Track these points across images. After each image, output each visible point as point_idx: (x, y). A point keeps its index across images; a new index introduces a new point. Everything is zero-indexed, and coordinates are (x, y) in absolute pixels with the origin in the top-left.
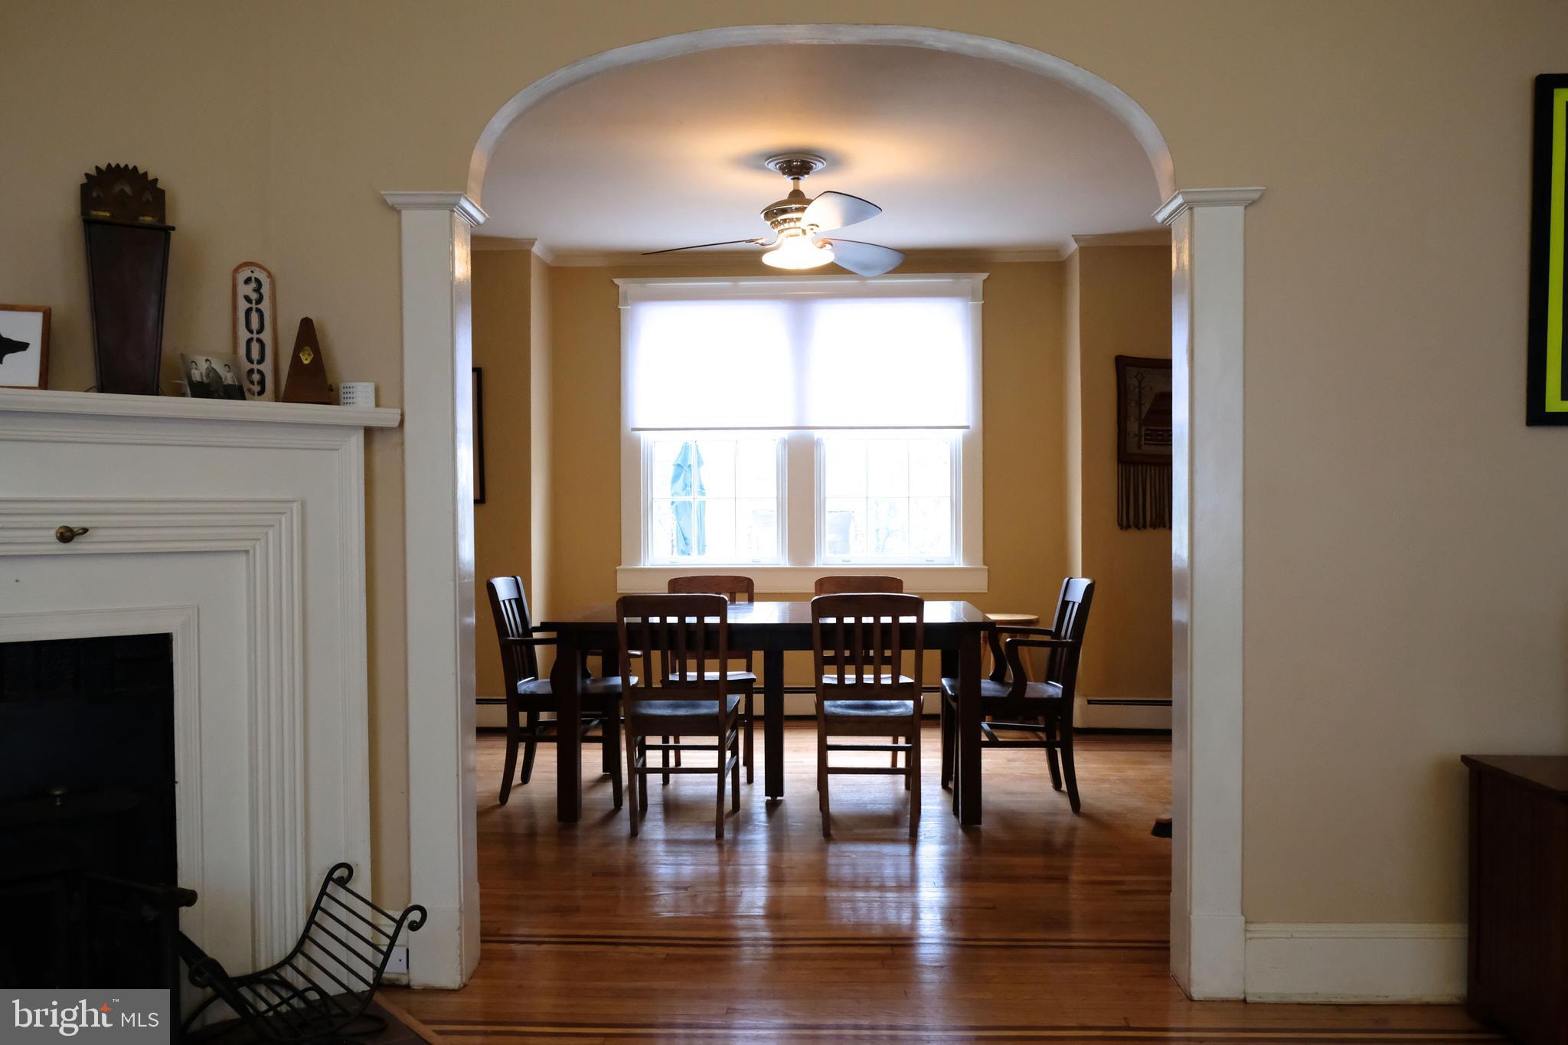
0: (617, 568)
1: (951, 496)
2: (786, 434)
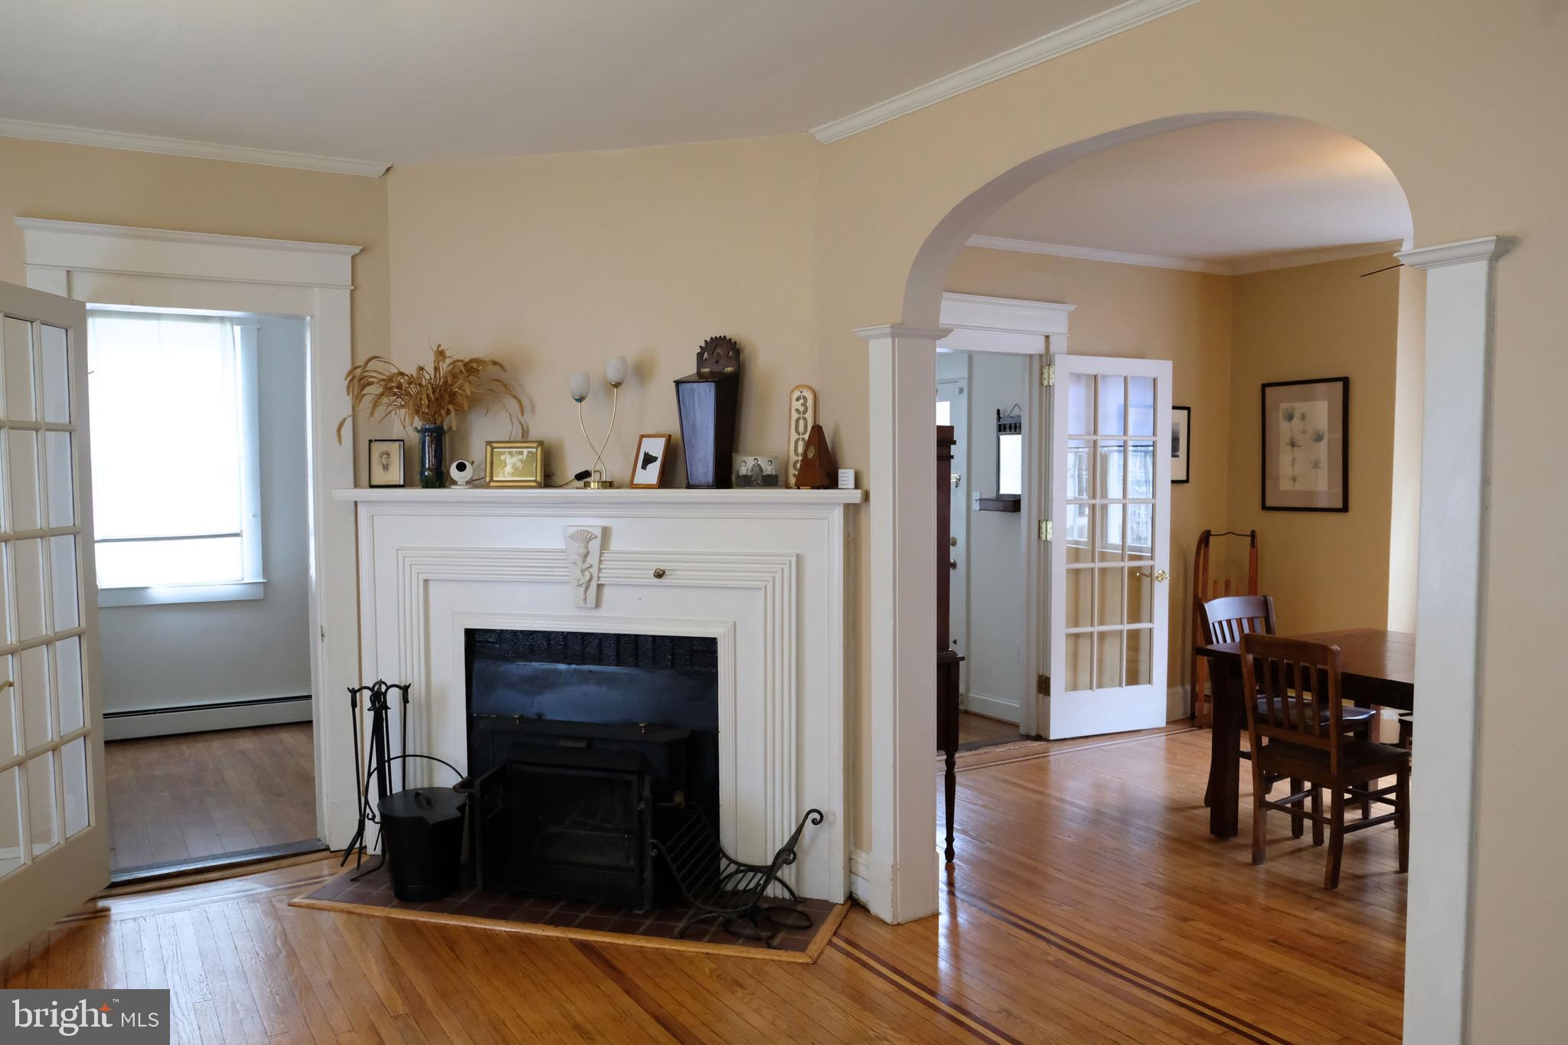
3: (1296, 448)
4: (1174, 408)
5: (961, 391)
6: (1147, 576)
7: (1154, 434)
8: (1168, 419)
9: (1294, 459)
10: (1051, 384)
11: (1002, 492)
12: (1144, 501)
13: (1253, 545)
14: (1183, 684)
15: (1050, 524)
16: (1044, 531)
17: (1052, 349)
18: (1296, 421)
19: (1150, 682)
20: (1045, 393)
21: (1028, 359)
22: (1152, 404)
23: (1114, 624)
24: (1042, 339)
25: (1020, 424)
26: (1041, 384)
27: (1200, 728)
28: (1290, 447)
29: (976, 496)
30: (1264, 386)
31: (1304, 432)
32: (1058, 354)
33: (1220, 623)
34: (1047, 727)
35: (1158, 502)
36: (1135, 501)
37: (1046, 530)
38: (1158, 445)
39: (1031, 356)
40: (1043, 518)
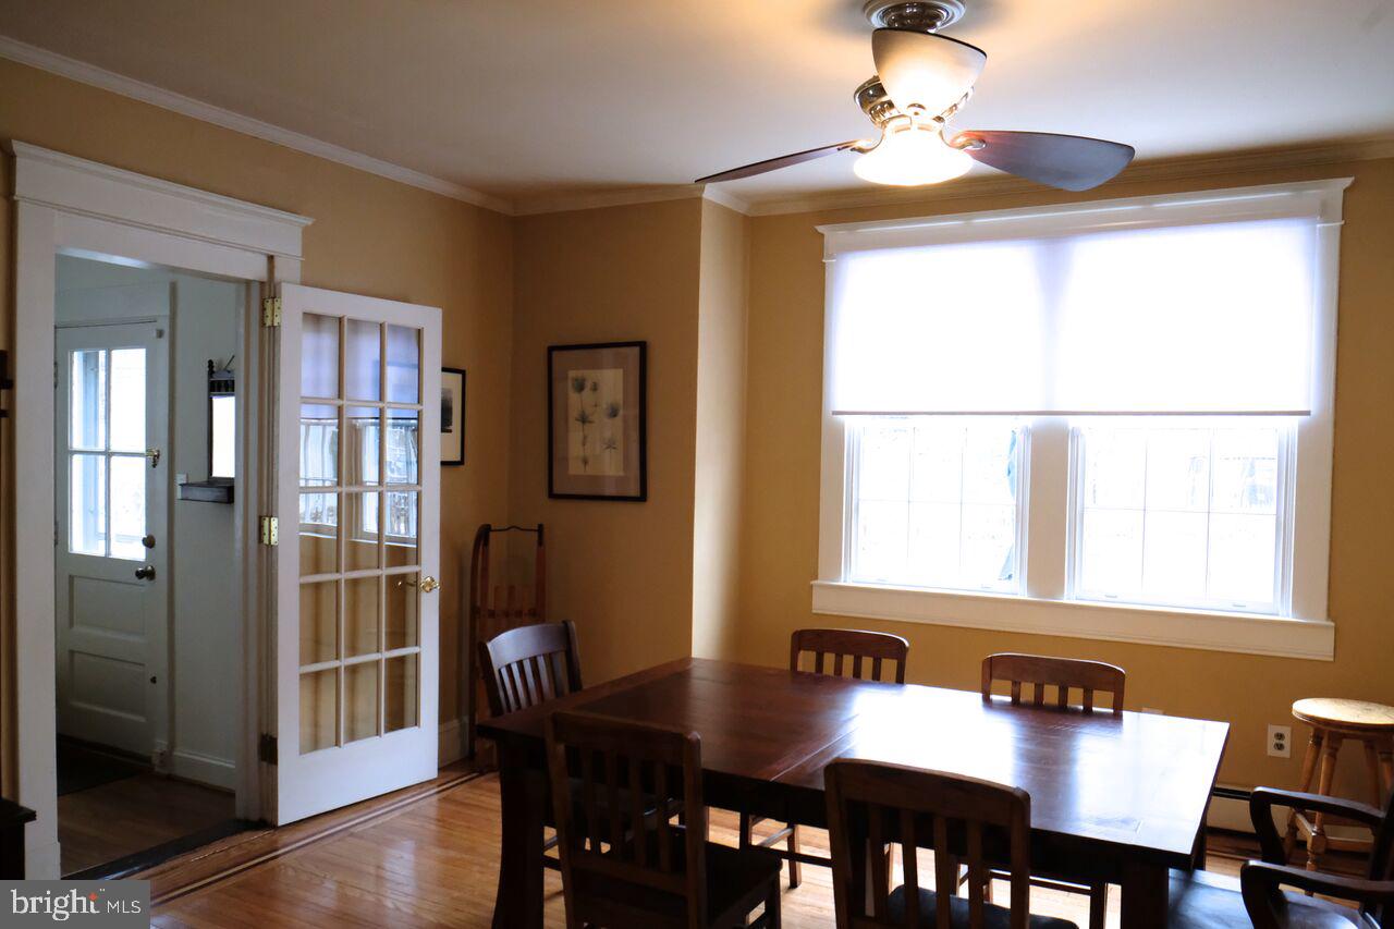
0: (813, 582)
1: (1278, 514)
2: (1030, 421)
3: (587, 425)
4: (444, 370)
5: (160, 334)
6: (412, 585)
7: (419, 401)
8: (436, 383)
9: (585, 437)
10: (275, 324)
11: (215, 474)
12: (406, 487)
13: (540, 542)
14: (459, 716)
15: (274, 523)
16: (266, 531)
17: (278, 275)
18: (587, 391)
19: (416, 723)
20: (269, 336)
21: (243, 287)
22: (417, 362)
23: (367, 653)
24: (264, 260)
25: (233, 381)
26: (263, 324)
27: (482, 774)
28: (580, 423)
29: (180, 479)
30: (551, 349)
31: (596, 406)
32: (289, 282)
33: (509, 667)
34: (274, 809)
35: (424, 488)
36: (395, 487)
37: (270, 531)
38: (425, 416)
39: (248, 283)
40: (264, 513)
